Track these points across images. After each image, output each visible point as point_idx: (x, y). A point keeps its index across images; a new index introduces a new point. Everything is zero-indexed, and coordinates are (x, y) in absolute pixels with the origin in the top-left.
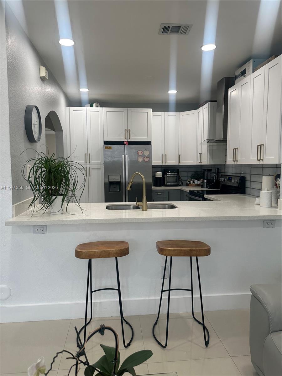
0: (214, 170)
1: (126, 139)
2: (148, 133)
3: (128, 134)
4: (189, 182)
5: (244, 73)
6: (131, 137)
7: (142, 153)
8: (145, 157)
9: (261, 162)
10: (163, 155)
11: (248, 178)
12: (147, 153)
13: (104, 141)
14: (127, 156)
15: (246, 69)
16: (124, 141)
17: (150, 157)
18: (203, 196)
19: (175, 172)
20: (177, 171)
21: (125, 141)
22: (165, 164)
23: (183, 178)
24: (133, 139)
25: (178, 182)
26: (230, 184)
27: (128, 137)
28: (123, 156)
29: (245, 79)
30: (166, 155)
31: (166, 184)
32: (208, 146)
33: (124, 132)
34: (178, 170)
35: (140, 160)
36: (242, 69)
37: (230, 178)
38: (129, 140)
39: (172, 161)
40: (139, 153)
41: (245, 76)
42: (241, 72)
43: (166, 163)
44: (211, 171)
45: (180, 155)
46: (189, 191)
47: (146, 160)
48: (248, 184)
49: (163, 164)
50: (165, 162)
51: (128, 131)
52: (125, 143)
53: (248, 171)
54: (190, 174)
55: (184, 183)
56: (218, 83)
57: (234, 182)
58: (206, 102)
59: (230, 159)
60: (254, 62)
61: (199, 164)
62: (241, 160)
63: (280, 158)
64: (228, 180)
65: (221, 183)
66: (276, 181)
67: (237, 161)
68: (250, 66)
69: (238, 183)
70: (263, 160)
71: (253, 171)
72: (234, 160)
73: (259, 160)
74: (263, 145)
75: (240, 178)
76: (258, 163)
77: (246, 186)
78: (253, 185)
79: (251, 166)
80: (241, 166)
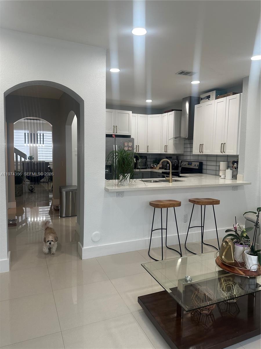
0: (175, 157)
1: (114, 133)
2: (129, 129)
3: (115, 129)
4: (153, 166)
5: (208, 97)
7: (127, 144)
8: (129, 147)
9: (224, 154)
10: (136, 145)
11: (204, 163)
12: (130, 144)
14: (116, 146)
15: (210, 95)
16: (112, 135)
17: (132, 147)
18: (179, 175)
19: (143, 159)
20: (146, 158)
23: (148, 163)
24: (119, 133)
25: (146, 166)
26: (192, 167)
27: (115, 132)
28: (114, 146)
29: (208, 102)
30: (138, 146)
31: (138, 167)
32: (173, 141)
33: (113, 128)
34: (146, 157)
35: (126, 149)
36: (207, 94)
37: (190, 163)
38: (116, 134)
39: (142, 151)
40: (125, 144)
41: (209, 100)
42: (206, 97)
44: (171, 158)
45: (148, 146)
46: (162, 172)
47: (130, 149)
48: (204, 167)
49: (137, 153)
51: (115, 127)
52: (113, 136)
53: (205, 158)
54: (152, 160)
55: (149, 166)
56: (183, 99)
57: (195, 166)
58: (172, 110)
59: (196, 151)
60: (216, 92)
61: (165, 153)
62: (206, 152)
63: (237, 152)
64: (188, 165)
65: (182, 166)
66: (234, 165)
67: (203, 152)
68: (213, 94)
69: (197, 166)
70: (225, 152)
71: (209, 158)
72: (201, 151)
73: (222, 152)
74: (225, 143)
75: (199, 163)
76: (221, 154)
77: (203, 168)
78: (209, 167)
79: (207, 156)
80: (198, 155)
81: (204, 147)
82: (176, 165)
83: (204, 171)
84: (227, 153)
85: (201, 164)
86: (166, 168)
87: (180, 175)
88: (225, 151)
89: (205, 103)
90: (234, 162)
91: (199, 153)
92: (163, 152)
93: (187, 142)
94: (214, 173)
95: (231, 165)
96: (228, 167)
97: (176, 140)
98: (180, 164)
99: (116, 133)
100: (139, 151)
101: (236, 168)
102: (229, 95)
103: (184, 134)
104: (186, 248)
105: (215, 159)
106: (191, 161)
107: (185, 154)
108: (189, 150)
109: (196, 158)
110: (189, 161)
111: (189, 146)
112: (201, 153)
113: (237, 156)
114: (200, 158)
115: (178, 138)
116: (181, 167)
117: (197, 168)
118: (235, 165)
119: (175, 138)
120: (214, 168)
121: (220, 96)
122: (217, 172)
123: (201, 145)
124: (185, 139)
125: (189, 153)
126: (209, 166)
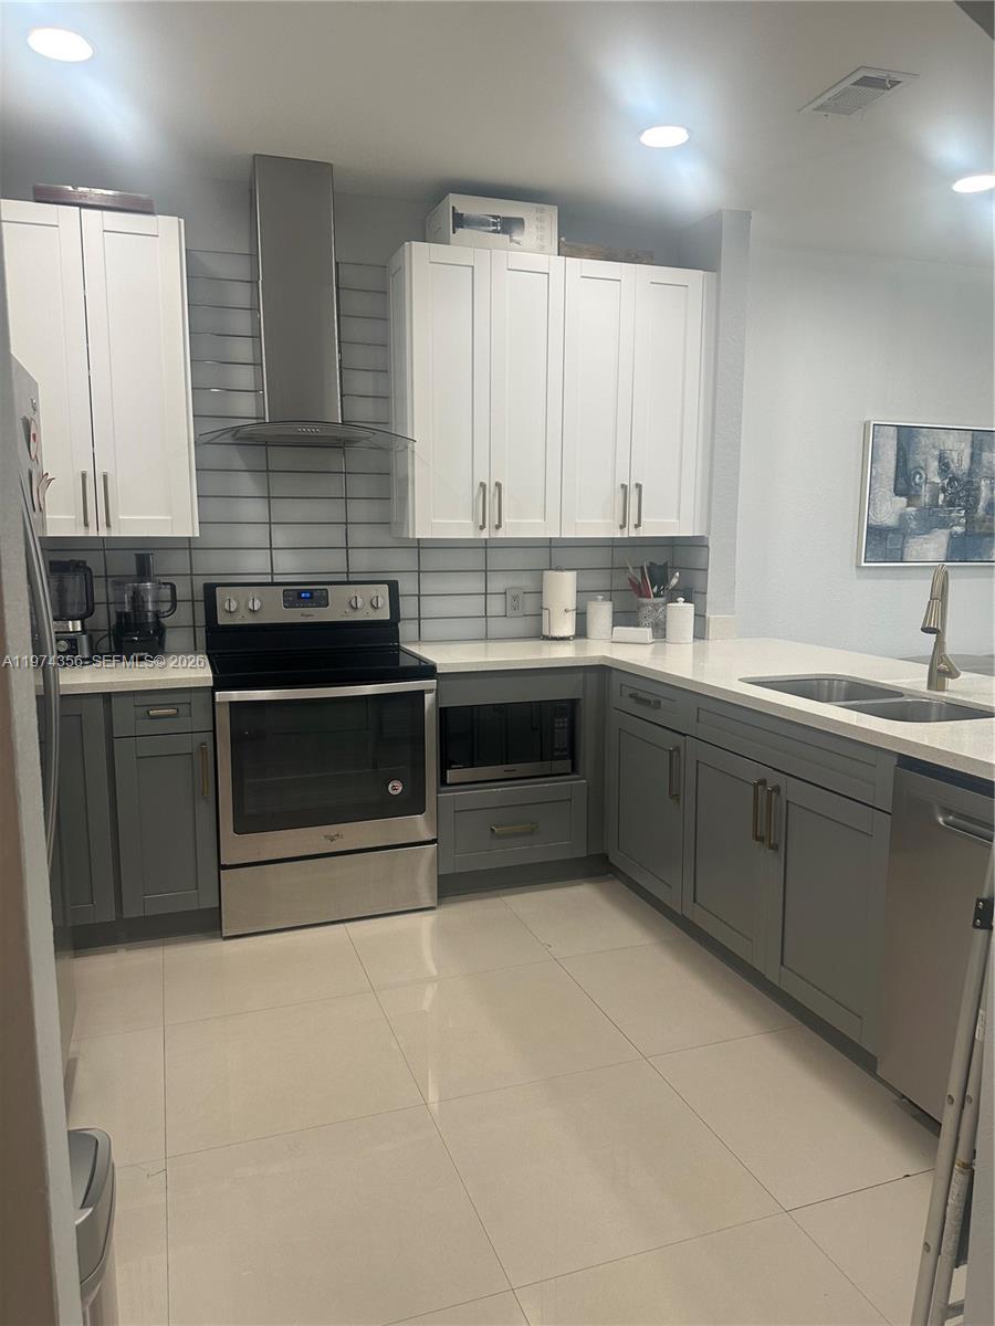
5: (512, 229)
15: (522, 221)
37: (302, 595)
41: (517, 242)
42: (494, 217)
48: (404, 607)
53: (401, 560)
62: (524, 522)
64: (291, 604)
70: (638, 526)
83: (404, 629)
107: (221, 536)
110: (282, 579)
117: (382, 615)
126: (434, 599)
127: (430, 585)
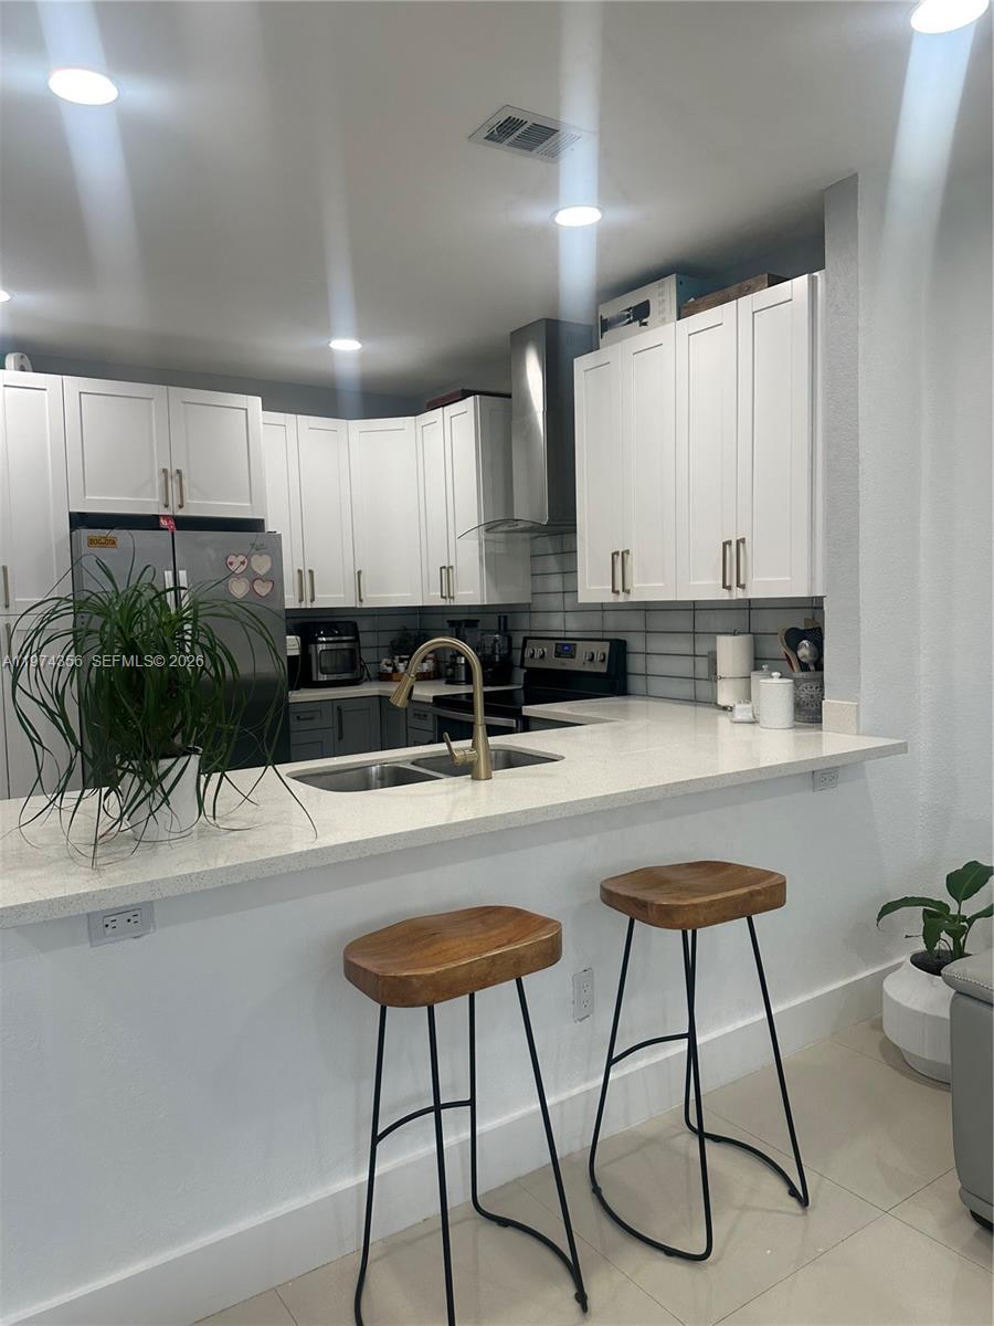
0: (492, 621)
1: (166, 506)
2: (252, 491)
3: (173, 486)
4: (390, 669)
5: (641, 313)
6: (187, 500)
7: (243, 563)
8: (254, 578)
9: (738, 594)
10: (300, 571)
11: (635, 643)
12: (262, 565)
13: (70, 514)
14: (182, 574)
15: (647, 303)
16: (157, 517)
17: (275, 578)
18: (521, 710)
19: (340, 635)
20: (353, 629)
21: (165, 517)
22: (309, 607)
23: (367, 655)
24: (196, 507)
25: (352, 669)
26: (577, 664)
27: (174, 500)
29: (641, 335)
30: (311, 572)
31: (314, 679)
32: (480, 544)
33: (158, 481)
34: (355, 625)
35: (239, 589)
36: (633, 299)
37: (565, 648)
38: (180, 513)
39: (333, 595)
40: (231, 564)
41: (645, 324)
42: (628, 310)
43: (312, 600)
44: (476, 626)
45: (359, 573)
46: (434, 697)
47: (263, 589)
48: (635, 664)
49: (303, 607)
50: (309, 598)
51: (173, 478)
52: (163, 523)
53: (635, 621)
54: (386, 639)
55: (371, 669)
56: (512, 333)
57: (592, 660)
58: (465, 395)
59: (593, 586)
60: (679, 283)
61: (442, 602)
62: (646, 588)
63: (812, 579)
64: (558, 655)
65: (528, 664)
66: (795, 649)
67: (628, 592)
68: (664, 296)
69: (603, 661)
70: (743, 587)
71: (657, 621)
72: (619, 587)
73: (729, 588)
74: (743, 540)
75: (608, 644)
76: (724, 595)
77: (630, 670)
78: (658, 665)
79: (646, 608)
80: (602, 608)
81: (632, 561)
82: (497, 657)
83: (635, 683)
84: (755, 592)
85: (619, 650)
86: (453, 676)
87: (524, 713)
88: (745, 580)
89: (625, 341)
90: (793, 638)
91: (610, 598)
92: (434, 599)
93: (545, 544)
94: (685, 689)
95: (779, 648)
96: (758, 662)
97: (491, 536)
98: (517, 655)
99: (181, 507)
100: (317, 596)
101: (804, 667)
102: (750, 290)
103: (531, 503)
104: (596, 1190)
105: (683, 622)
106: (569, 635)
107: (540, 602)
108: (555, 583)
109: (594, 621)
110: (562, 635)
111: (552, 564)
112: (621, 598)
113: (815, 605)
114: (611, 622)
115: (498, 524)
116: (522, 666)
117: (603, 669)
118: (805, 650)
119: (490, 527)
120: (683, 666)
121: (701, 300)
122: (704, 688)
123: (620, 558)
124: (535, 530)
125: (555, 602)
126: (658, 658)
127: (657, 644)
